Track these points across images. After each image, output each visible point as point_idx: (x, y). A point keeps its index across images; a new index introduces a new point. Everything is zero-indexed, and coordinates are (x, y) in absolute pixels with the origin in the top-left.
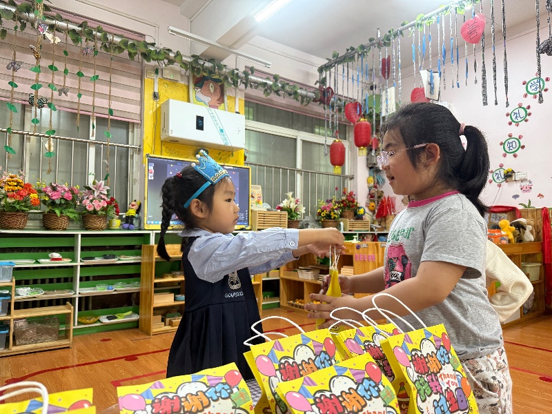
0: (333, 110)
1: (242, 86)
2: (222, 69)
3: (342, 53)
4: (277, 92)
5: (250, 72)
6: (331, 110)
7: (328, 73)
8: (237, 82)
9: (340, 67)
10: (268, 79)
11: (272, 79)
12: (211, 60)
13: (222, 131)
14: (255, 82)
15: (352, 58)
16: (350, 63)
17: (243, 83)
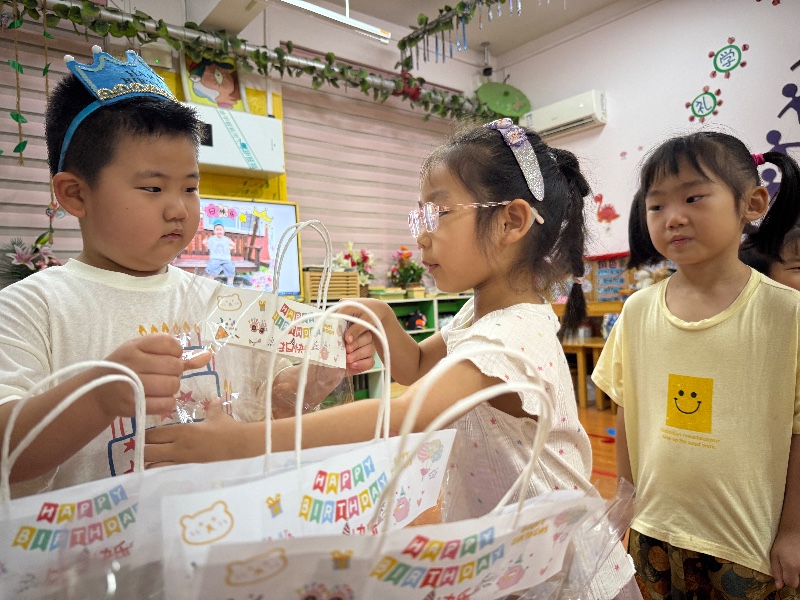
0: (426, 108)
1: (275, 73)
2: (239, 46)
3: (433, 16)
4: (333, 81)
5: (286, 50)
6: (423, 107)
7: (414, 49)
8: (265, 67)
9: (432, 39)
10: (317, 60)
11: (324, 61)
12: (220, 32)
13: (244, 146)
14: (296, 66)
15: (448, 24)
16: (446, 32)
17: (277, 67)
